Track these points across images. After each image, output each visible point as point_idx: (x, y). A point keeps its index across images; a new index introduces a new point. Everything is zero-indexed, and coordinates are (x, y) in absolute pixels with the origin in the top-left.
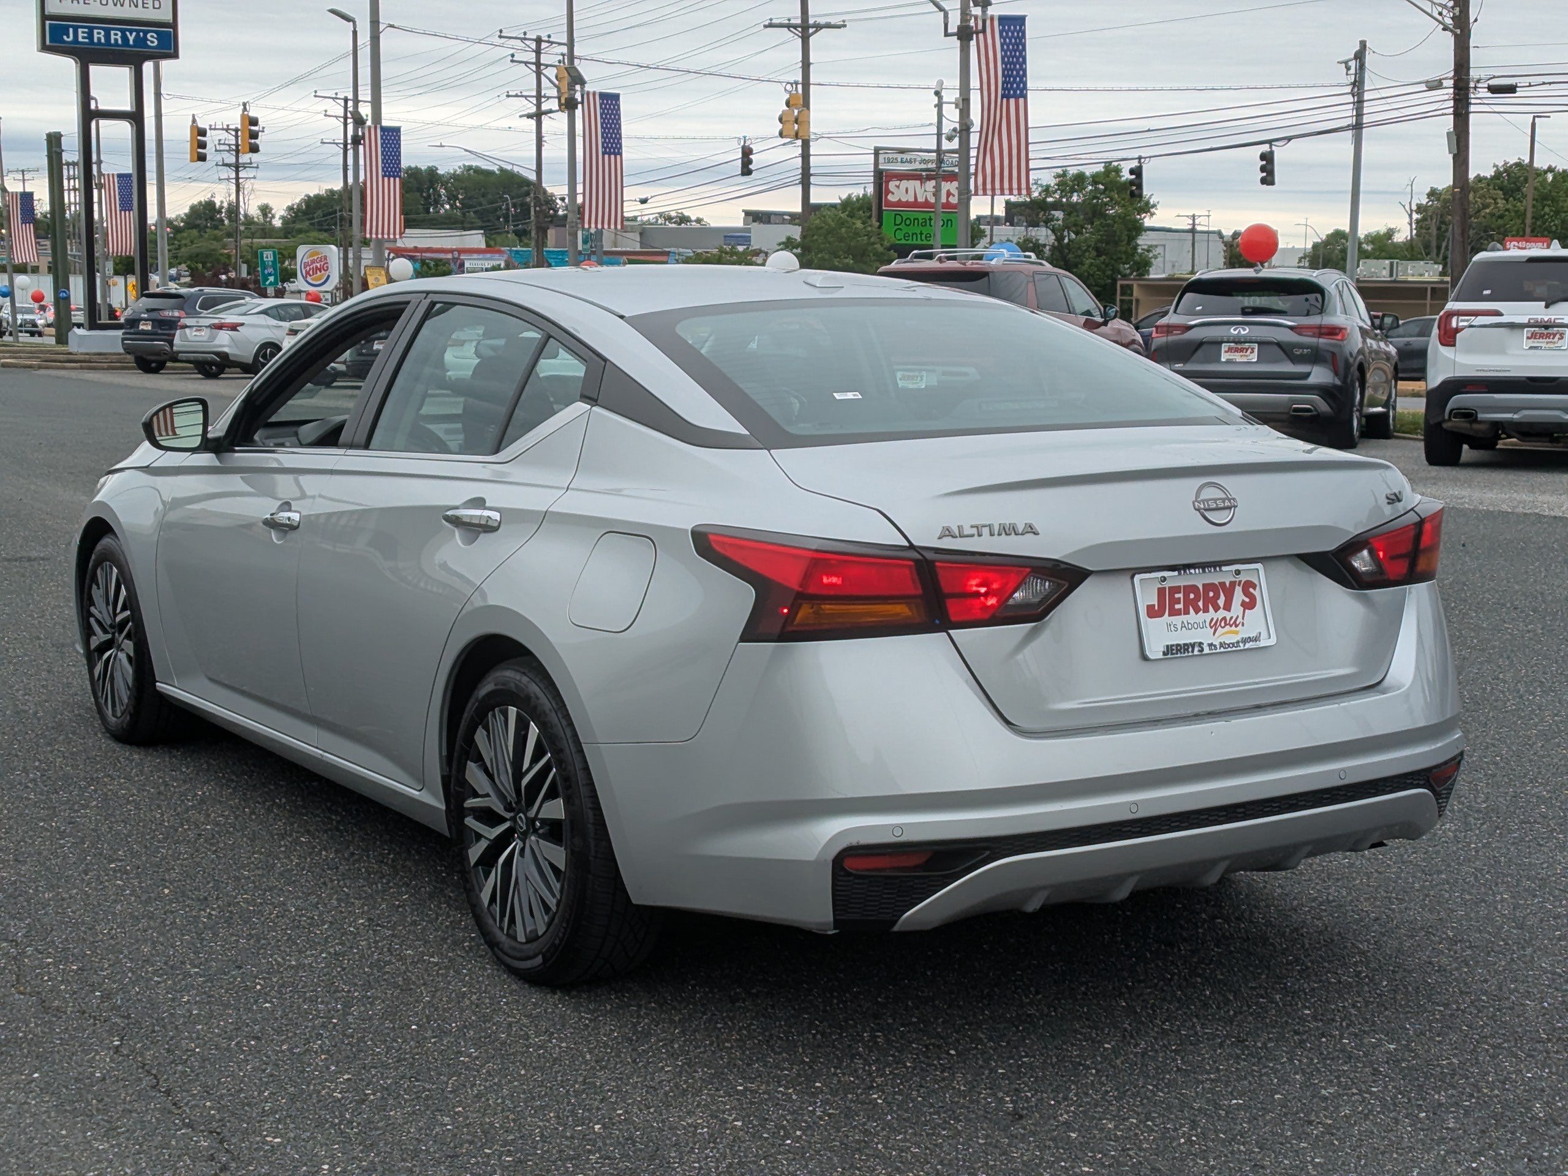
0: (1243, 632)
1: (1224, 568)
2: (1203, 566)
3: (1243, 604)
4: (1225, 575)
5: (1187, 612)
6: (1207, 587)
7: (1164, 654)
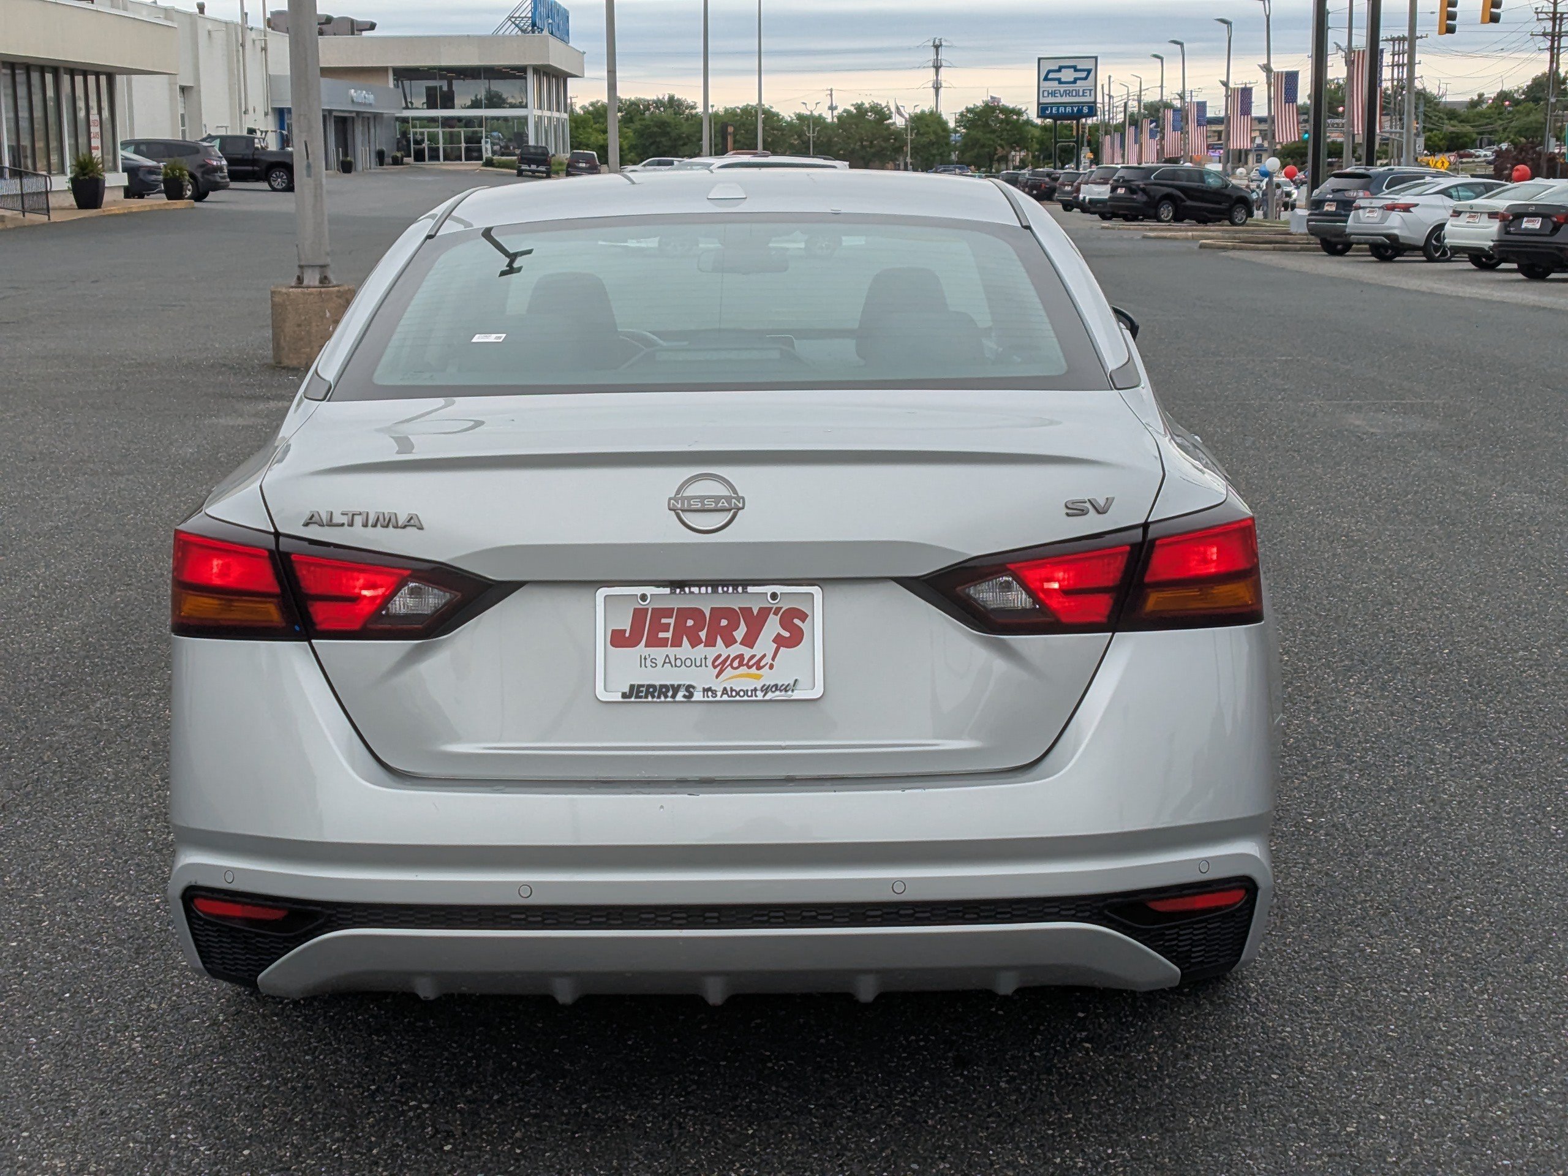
0: (768, 677)
1: (750, 589)
3: (780, 641)
5: (677, 643)
7: (624, 695)
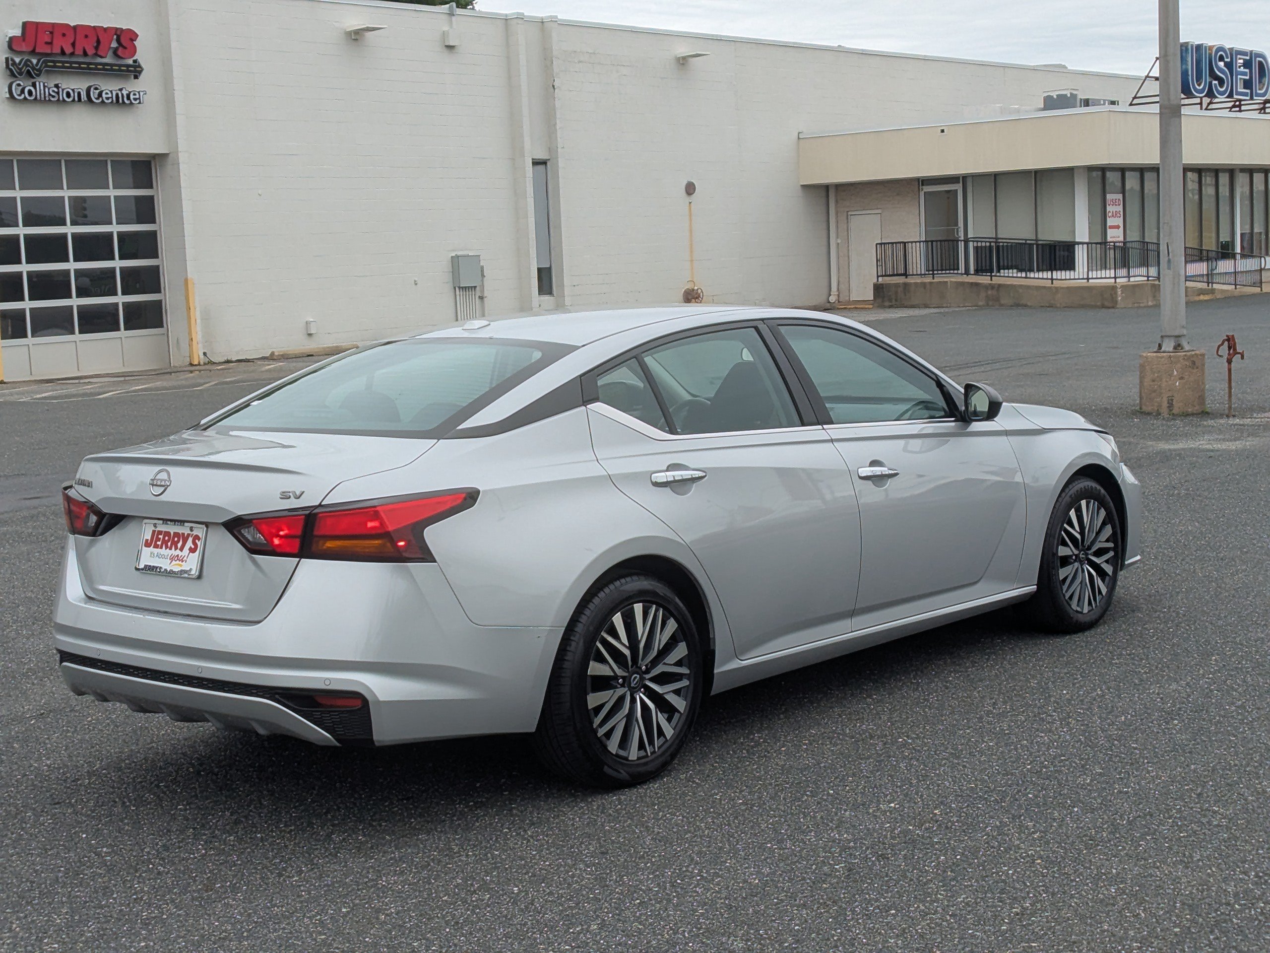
0: (184, 566)
1: (184, 525)
2: (174, 521)
3: (190, 549)
4: (184, 530)
5: (161, 548)
6: (176, 534)
7: (145, 569)
